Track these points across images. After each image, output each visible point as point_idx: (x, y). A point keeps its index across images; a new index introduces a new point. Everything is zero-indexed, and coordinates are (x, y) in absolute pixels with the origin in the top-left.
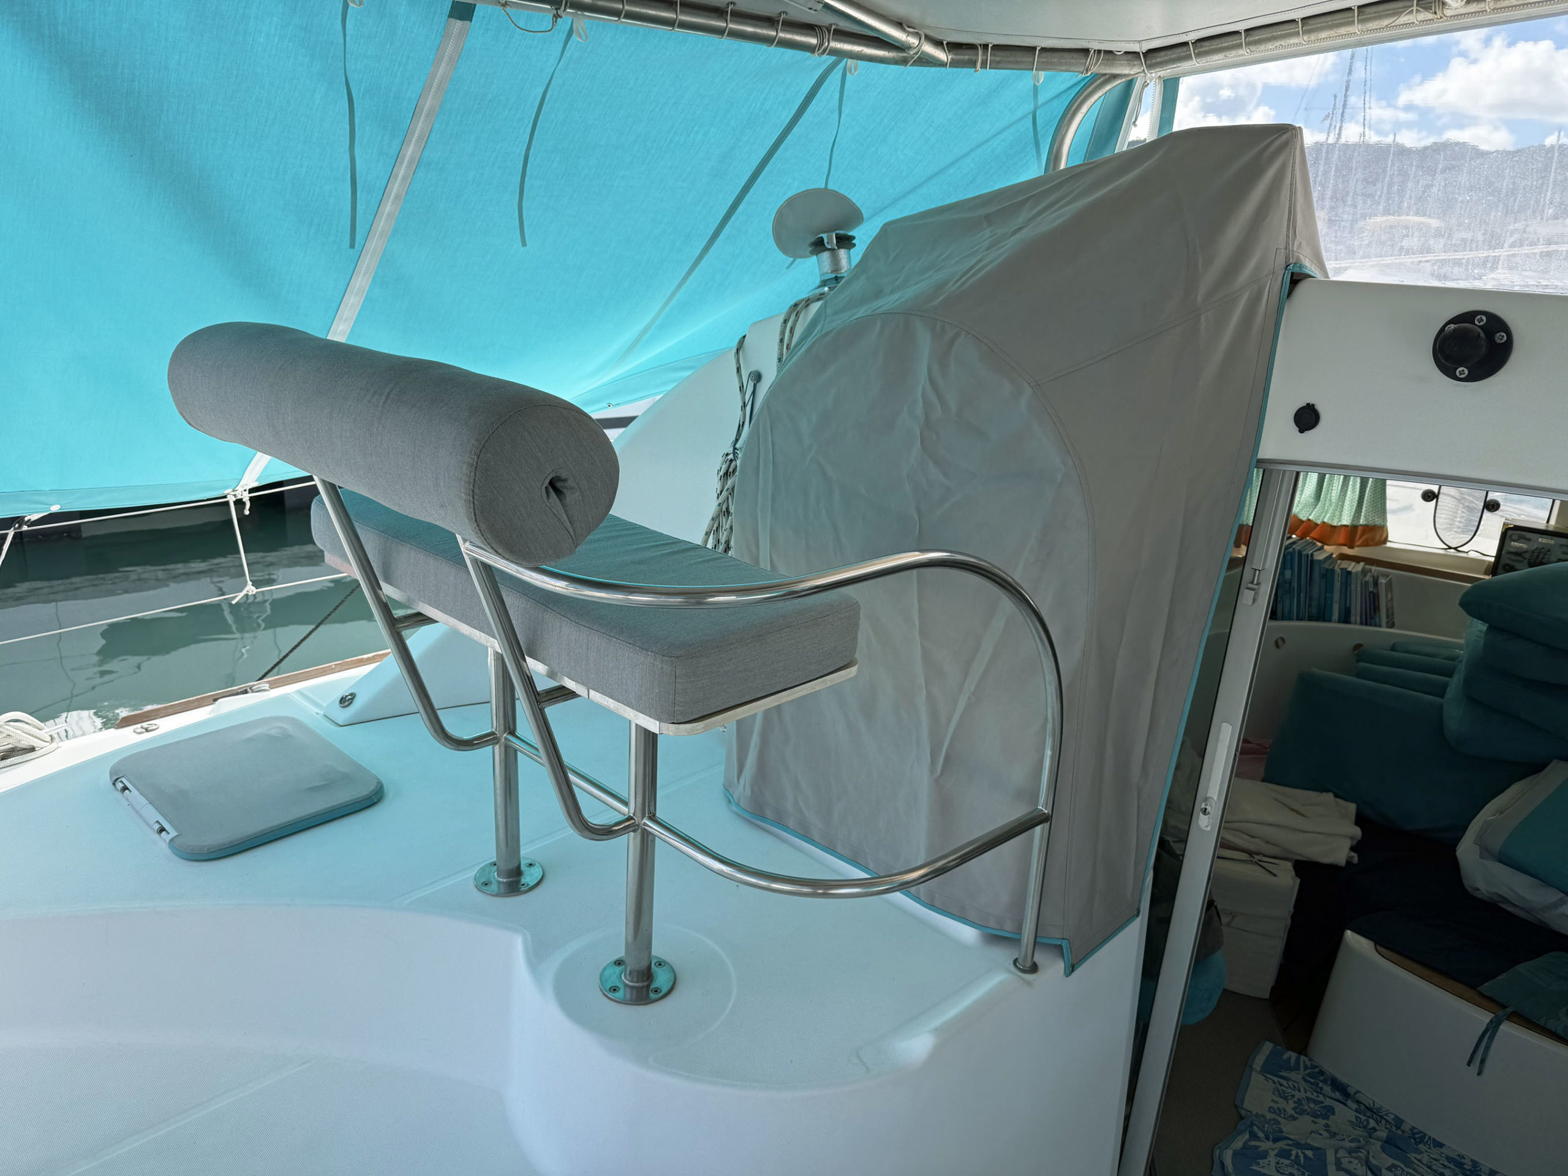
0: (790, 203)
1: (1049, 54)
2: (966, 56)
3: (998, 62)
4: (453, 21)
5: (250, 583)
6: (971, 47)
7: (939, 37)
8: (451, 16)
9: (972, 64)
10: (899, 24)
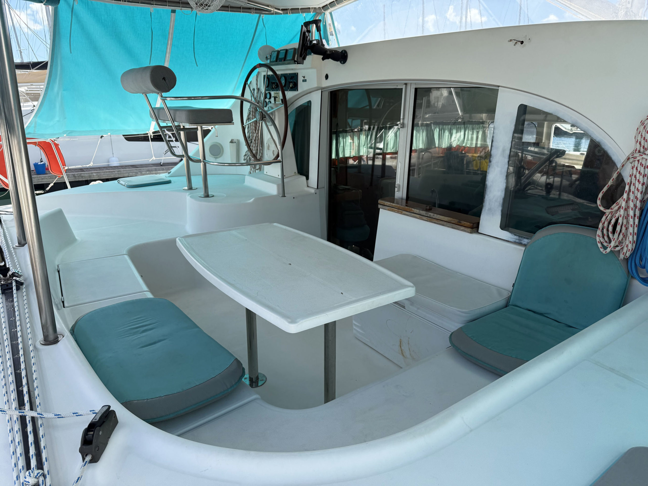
0: (260, 49)
1: (302, 10)
2: (286, 12)
3: (292, 12)
4: (172, 13)
5: (154, 157)
6: (287, 9)
7: (279, 8)
8: (171, 12)
9: (287, 13)
10: (268, 6)
